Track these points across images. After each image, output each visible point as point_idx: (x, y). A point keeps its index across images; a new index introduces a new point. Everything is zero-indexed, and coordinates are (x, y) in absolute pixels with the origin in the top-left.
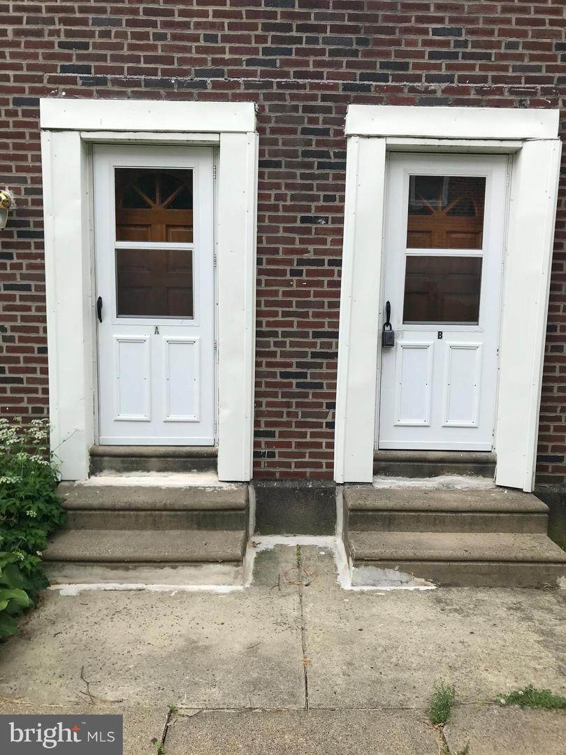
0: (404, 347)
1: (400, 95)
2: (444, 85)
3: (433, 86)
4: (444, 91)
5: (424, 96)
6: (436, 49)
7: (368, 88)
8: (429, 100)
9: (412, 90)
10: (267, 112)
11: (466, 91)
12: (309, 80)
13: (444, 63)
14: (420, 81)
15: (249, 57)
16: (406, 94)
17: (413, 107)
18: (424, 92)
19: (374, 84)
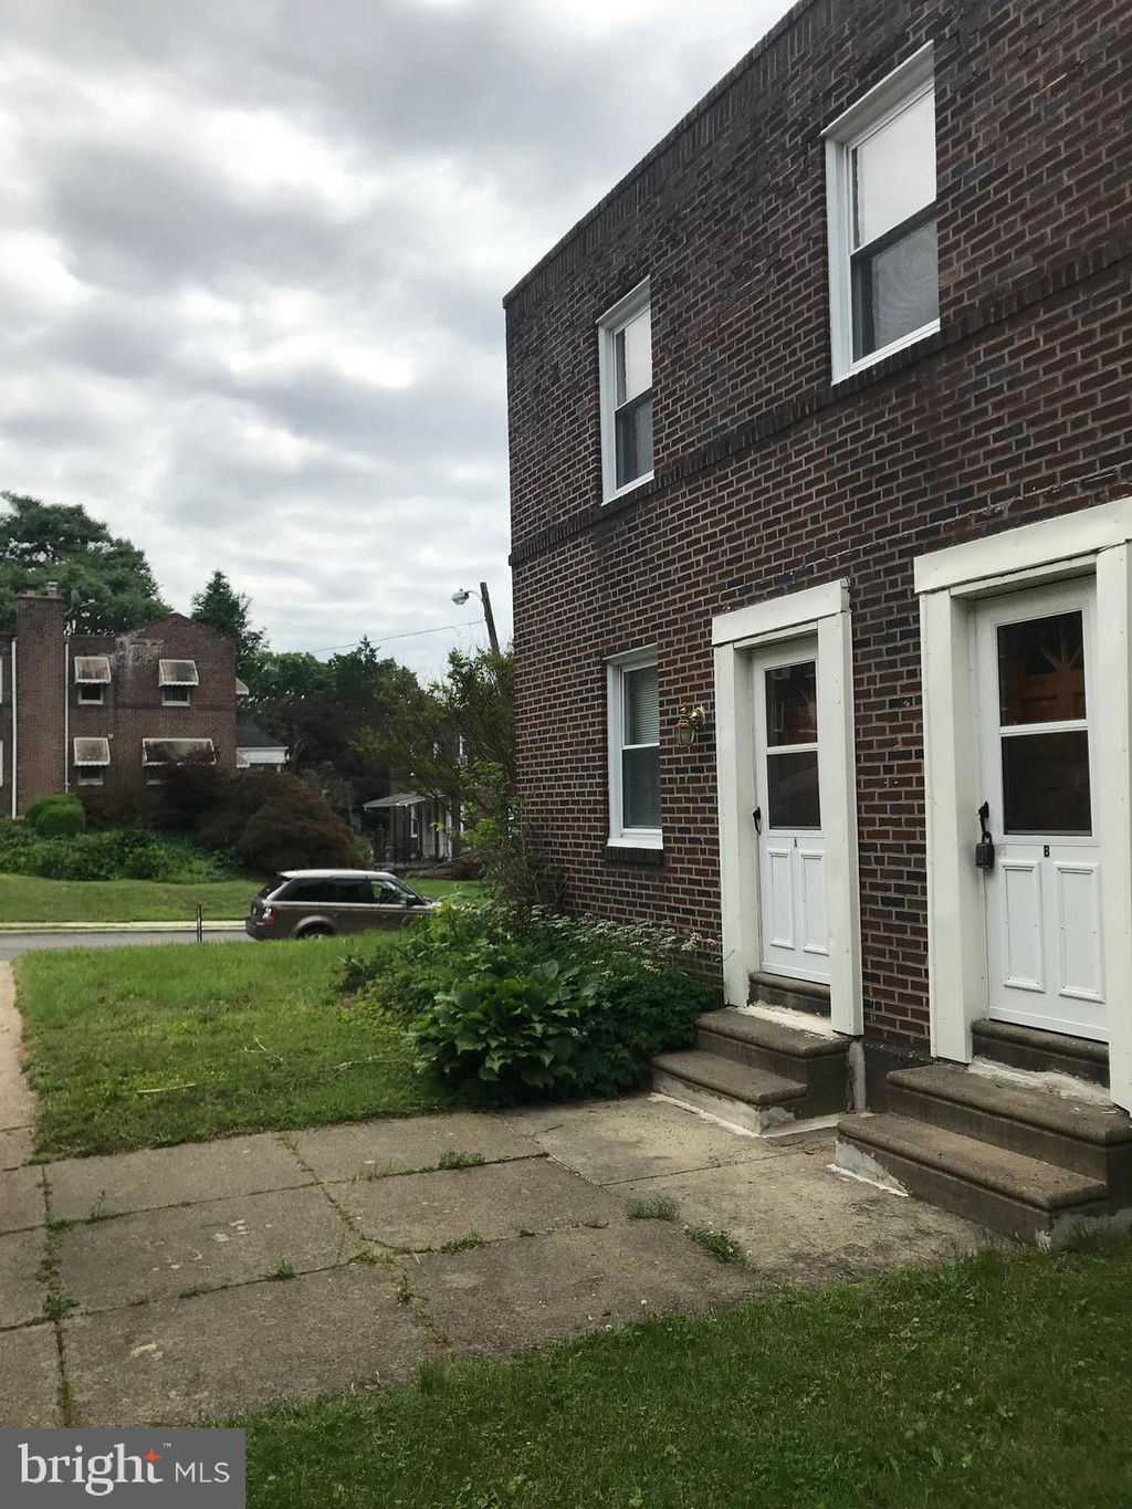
0: (1008, 869)
1: (968, 528)
2: (1010, 502)
3: (999, 506)
4: (1011, 509)
5: (991, 522)
6: (997, 459)
7: (936, 530)
8: (996, 526)
9: (980, 517)
10: (857, 586)
11: (1033, 501)
12: (888, 538)
13: (1007, 473)
14: (986, 504)
15: (841, 529)
16: (974, 525)
17: (980, 540)
18: (991, 517)
19: (943, 522)
